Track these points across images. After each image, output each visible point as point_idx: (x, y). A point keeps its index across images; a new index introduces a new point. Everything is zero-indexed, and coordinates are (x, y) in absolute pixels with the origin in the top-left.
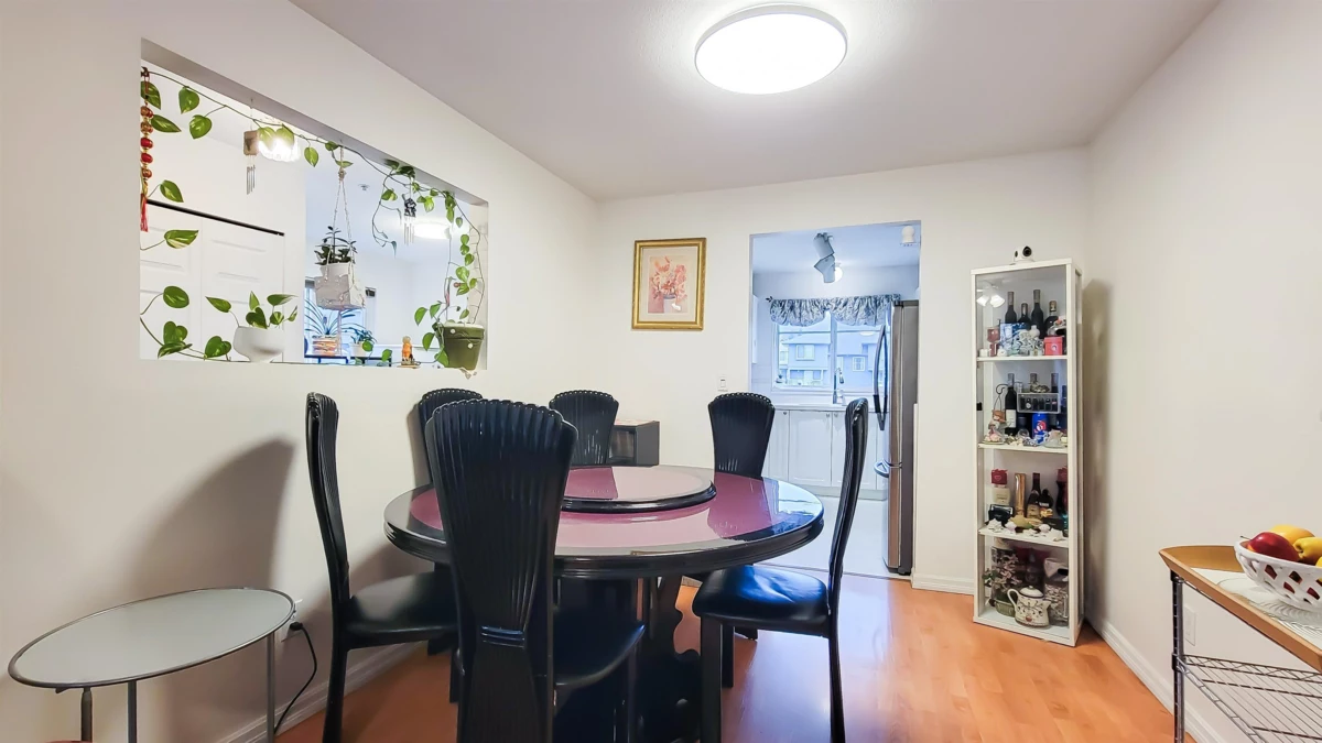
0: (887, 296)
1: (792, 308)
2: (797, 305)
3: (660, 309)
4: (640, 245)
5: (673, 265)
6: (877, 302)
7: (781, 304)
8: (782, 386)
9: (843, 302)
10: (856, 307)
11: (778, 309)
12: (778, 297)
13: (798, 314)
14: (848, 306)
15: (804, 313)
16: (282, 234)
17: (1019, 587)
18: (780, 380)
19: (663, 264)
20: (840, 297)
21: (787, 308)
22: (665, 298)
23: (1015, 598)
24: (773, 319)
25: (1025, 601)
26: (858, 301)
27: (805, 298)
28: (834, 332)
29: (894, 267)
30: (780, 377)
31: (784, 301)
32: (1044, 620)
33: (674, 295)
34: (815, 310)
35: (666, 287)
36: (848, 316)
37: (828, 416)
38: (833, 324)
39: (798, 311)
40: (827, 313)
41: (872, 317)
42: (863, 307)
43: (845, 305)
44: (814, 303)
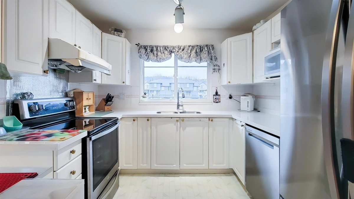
0: (207, 46)
1: (152, 51)
2: (155, 49)
6: (201, 49)
7: (145, 48)
8: (146, 100)
9: (182, 48)
10: (189, 51)
11: (143, 51)
12: (143, 43)
13: (155, 54)
14: (185, 50)
15: (159, 54)
18: (145, 96)
20: (180, 45)
21: (149, 50)
24: (140, 57)
26: (190, 48)
27: (159, 45)
28: (176, 67)
29: (210, 29)
30: (145, 94)
31: (147, 46)
34: (166, 52)
36: (185, 56)
37: (177, 121)
38: (176, 62)
39: (155, 52)
40: (173, 54)
41: (199, 57)
42: (194, 51)
43: (183, 50)
44: (166, 48)
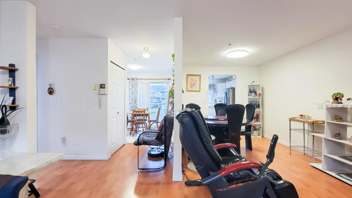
3: (192, 88)
4: (188, 75)
5: (194, 80)
16: (124, 70)
17: (253, 131)
19: (193, 79)
22: (193, 85)
23: (253, 133)
25: (255, 133)
32: (257, 135)
33: (194, 85)
35: (193, 83)
